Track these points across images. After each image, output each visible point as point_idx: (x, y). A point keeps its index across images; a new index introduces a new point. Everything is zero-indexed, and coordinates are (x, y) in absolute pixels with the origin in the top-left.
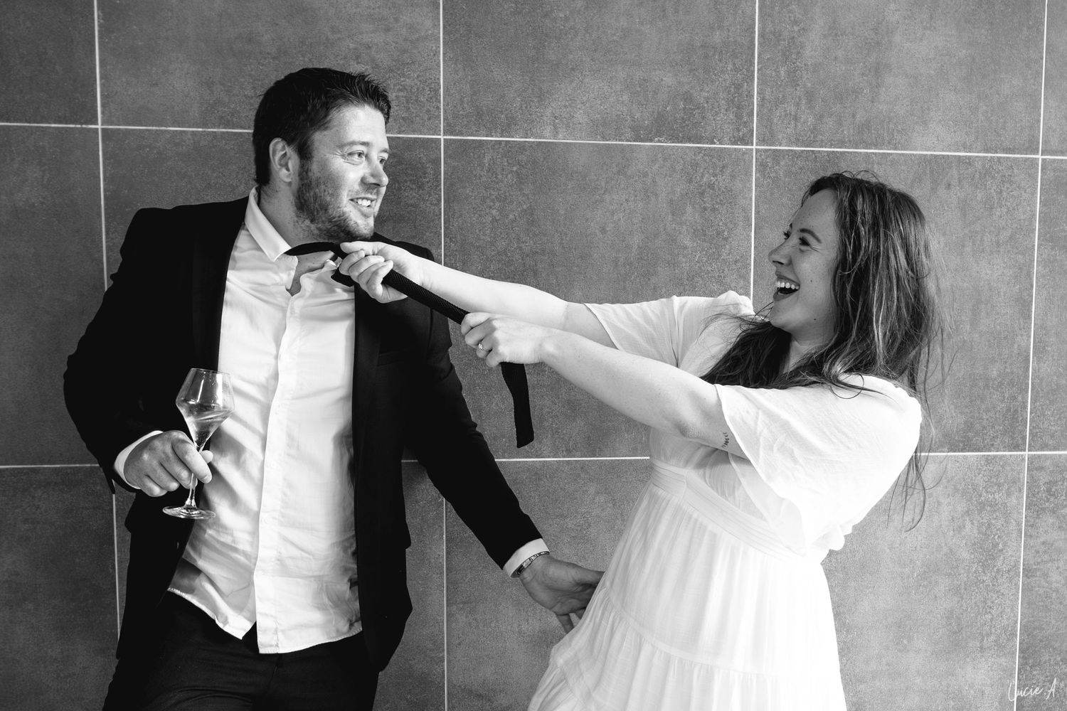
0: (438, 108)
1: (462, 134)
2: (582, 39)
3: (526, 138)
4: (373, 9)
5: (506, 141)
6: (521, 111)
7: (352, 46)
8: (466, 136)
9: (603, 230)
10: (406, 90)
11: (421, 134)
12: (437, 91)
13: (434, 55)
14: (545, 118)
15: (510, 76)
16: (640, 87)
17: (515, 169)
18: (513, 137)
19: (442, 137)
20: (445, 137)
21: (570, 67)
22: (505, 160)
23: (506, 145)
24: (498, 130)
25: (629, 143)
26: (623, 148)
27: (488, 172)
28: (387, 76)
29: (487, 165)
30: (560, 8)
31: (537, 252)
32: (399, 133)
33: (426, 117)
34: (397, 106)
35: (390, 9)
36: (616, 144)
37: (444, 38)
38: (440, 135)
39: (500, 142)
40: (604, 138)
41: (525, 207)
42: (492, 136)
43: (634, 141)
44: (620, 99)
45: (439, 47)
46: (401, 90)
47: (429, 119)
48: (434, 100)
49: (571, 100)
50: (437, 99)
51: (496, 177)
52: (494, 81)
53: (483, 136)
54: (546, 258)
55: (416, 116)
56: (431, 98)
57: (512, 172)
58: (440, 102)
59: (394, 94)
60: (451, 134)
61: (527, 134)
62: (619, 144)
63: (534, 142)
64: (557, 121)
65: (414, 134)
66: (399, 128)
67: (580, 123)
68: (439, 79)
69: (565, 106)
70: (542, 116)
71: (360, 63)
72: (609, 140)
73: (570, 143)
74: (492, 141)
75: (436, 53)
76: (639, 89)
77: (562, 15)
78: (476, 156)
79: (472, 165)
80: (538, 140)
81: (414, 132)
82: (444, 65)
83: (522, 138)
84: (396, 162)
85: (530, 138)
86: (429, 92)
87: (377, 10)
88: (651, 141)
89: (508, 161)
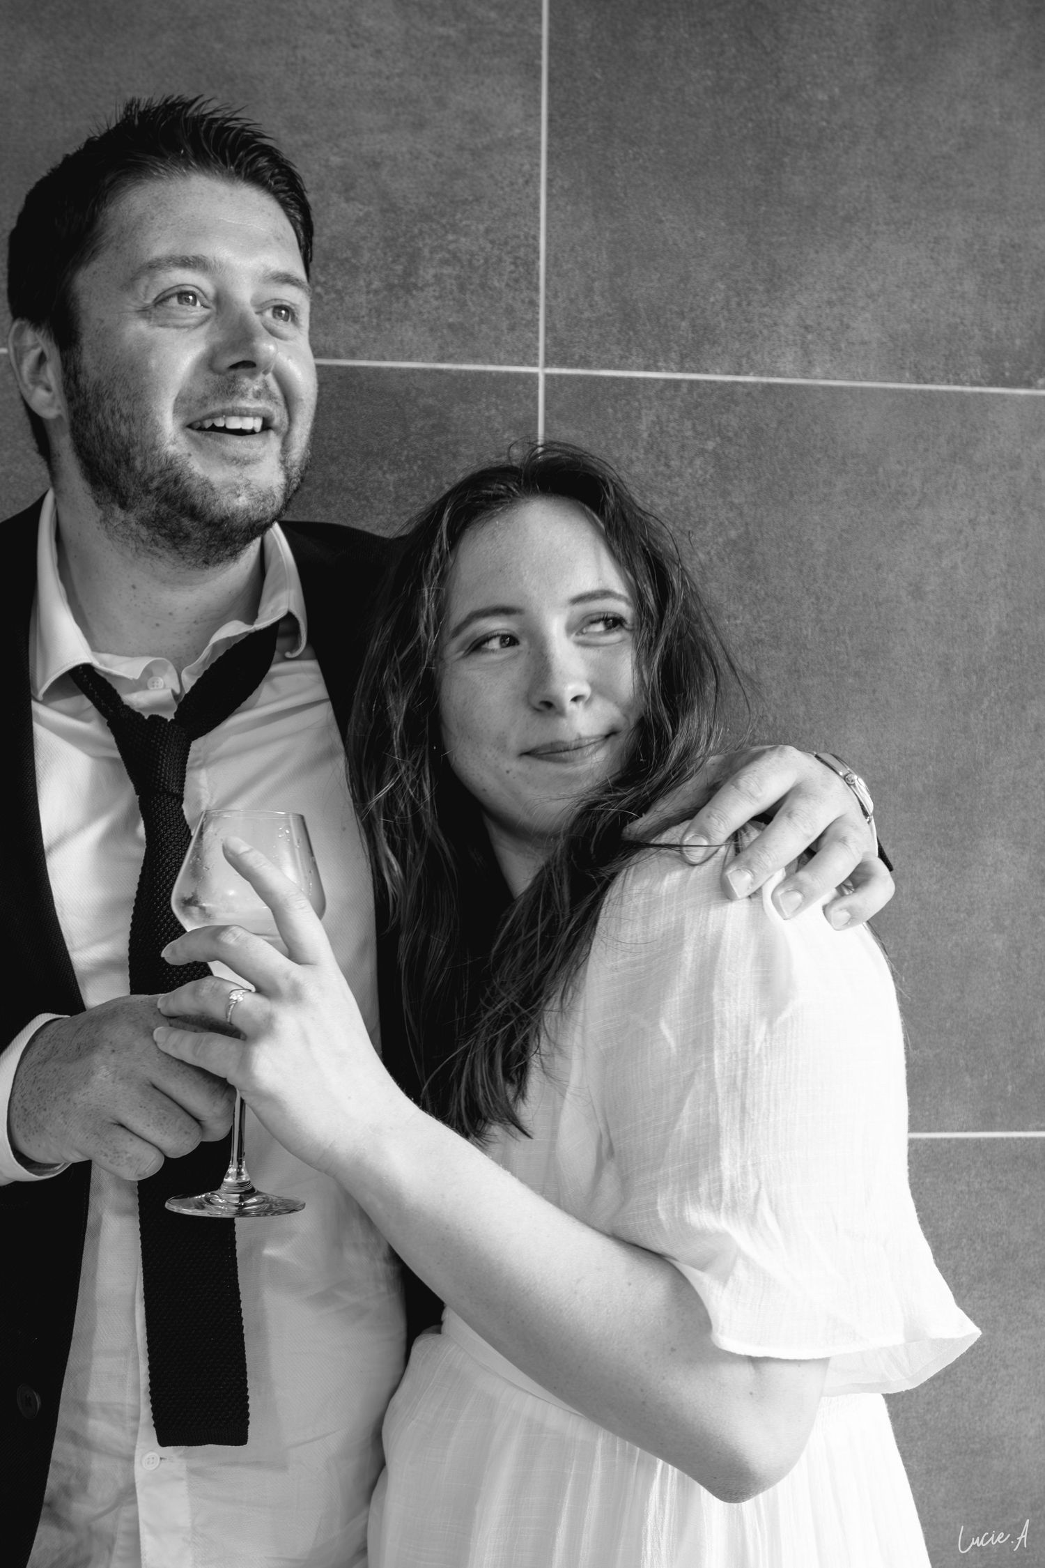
0: (533, 304)
1: (584, 362)
2: (869, 150)
3: (738, 374)
4: (388, 78)
5: (692, 382)
6: (726, 313)
7: (336, 160)
8: (597, 368)
9: (917, 592)
10: (460, 261)
11: (492, 363)
12: (530, 266)
13: (527, 182)
14: (782, 330)
15: (701, 234)
16: (1003, 262)
17: (710, 445)
18: (707, 372)
19: (540, 371)
20: (549, 371)
21: (842, 213)
22: (688, 424)
23: (690, 391)
24: (673, 355)
25: (977, 389)
26: (963, 399)
27: (646, 452)
28: (416, 231)
29: (645, 435)
30: (819, 81)
31: (760, 641)
32: (441, 360)
33: (504, 325)
34: (437, 298)
35: (425, 78)
36: (947, 392)
37: (550, 145)
38: (535, 365)
39: (677, 384)
40: (919, 378)
41: (733, 534)
42: (658, 369)
43: (990, 384)
44: (958, 288)
45: (538, 165)
46: (444, 262)
47: (512, 328)
48: (523, 284)
49: (843, 288)
50: (530, 283)
51: (667, 465)
52: (665, 243)
53: (638, 369)
54: (783, 655)
55: (481, 322)
56: (517, 281)
57: (702, 452)
58: (537, 289)
59: (432, 271)
60: (563, 363)
61: (740, 365)
62: (955, 393)
63: (755, 385)
64: (810, 337)
65: (475, 363)
66: (441, 348)
67: (863, 343)
68: (536, 238)
69: (830, 303)
70: (776, 324)
71: (353, 199)
72: (932, 381)
73: (841, 389)
74: (657, 380)
75: (532, 180)
76: (1001, 266)
77: (822, 96)
78: (619, 415)
79: (610, 435)
80: (765, 380)
81: (475, 358)
82: (548, 206)
83: (728, 373)
84: (433, 426)
85: (747, 374)
86: (512, 267)
87: (397, 80)
88: (1029, 384)
89: (694, 427)
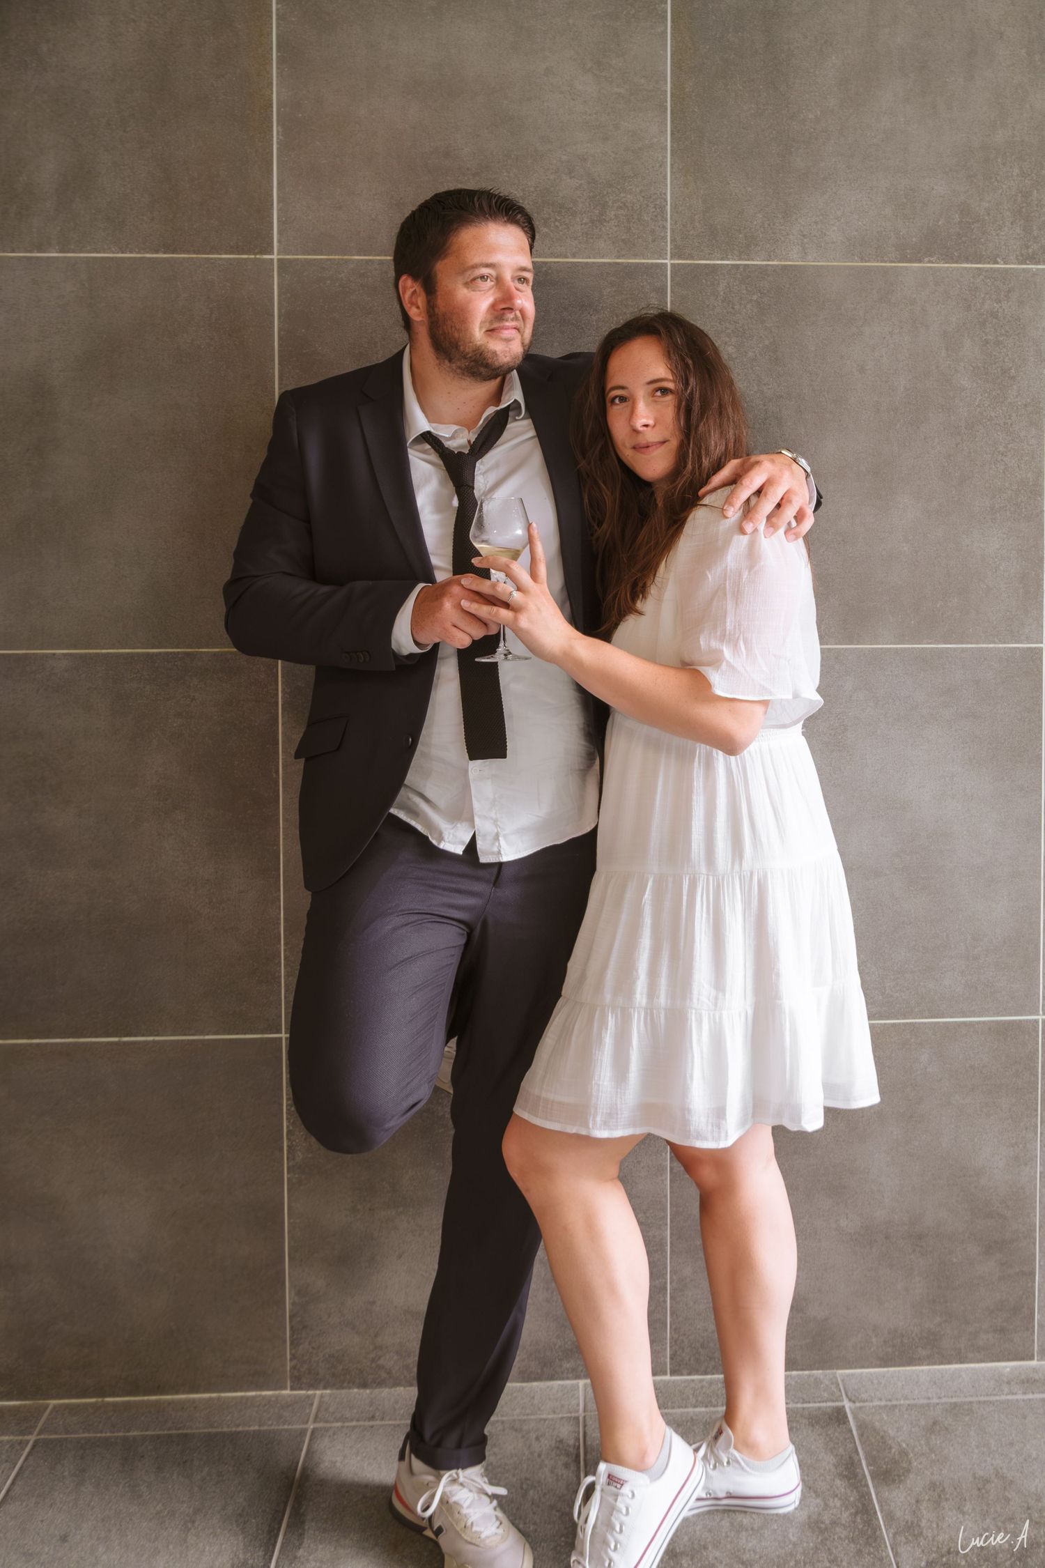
0: (664, 227)
1: (692, 258)
2: (835, 143)
3: (769, 261)
4: (590, 115)
5: (745, 265)
6: (762, 229)
7: (564, 158)
8: (697, 260)
9: (862, 370)
10: (627, 207)
11: (644, 259)
12: (662, 209)
13: (661, 166)
14: (791, 237)
15: (750, 189)
16: (905, 198)
17: (755, 297)
18: (753, 260)
19: (668, 262)
20: (672, 262)
21: (822, 176)
22: (743, 287)
23: (744, 270)
24: (736, 252)
25: (893, 264)
26: (886, 270)
27: (723, 302)
28: (605, 193)
29: (722, 293)
30: (810, 108)
31: (781, 396)
32: (618, 257)
33: (650, 239)
34: (616, 226)
35: (609, 114)
36: (877, 266)
37: (671, 147)
38: (666, 259)
39: (737, 266)
40: (862, 260)
41: (767, 342)
42: (728, 260)
43: (899, 262)
44: (882, 212)
45: (666, 157)
46: (620, 208)
47: (654, 241)
48: (659, 218)
49: (822, 215)
50: (663, 217)
51: (733, 308)
52: (731, 195)
53: (718, 260)
54: (793, 403)
55: (639, 238)
56: (656, 216)
57: (751, 300)
58: (666, 221)
59: (613, 213)
60: (680, 257)
61: (770, 256)
62: (881, 266)
63: (777, 266)
64: (805, 240)
65: (636, 259)
66: (618, 252)
67: (833, 243)
68: (665, 194)
69: (816, 223)
70: (788, 235)
71: (573, 177)
72: (869, 261)
73: (822, 266)
74: (728, 265)
75: (663, 164)
76: (905, 200)
77: (811, 116)
78: (709, 283)
79: (704, 294)
80: (783, 263)
81: (635, 256)
82: (671, 178)
83: (764, 260)
84: (615, 291)
85: (773, 260)
86: (654, 210)
87: (594, 116)
88: (920, 261)
89: (746, 289)
